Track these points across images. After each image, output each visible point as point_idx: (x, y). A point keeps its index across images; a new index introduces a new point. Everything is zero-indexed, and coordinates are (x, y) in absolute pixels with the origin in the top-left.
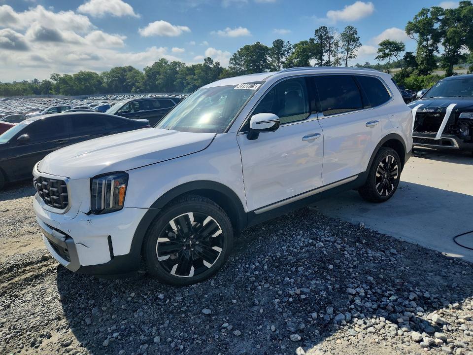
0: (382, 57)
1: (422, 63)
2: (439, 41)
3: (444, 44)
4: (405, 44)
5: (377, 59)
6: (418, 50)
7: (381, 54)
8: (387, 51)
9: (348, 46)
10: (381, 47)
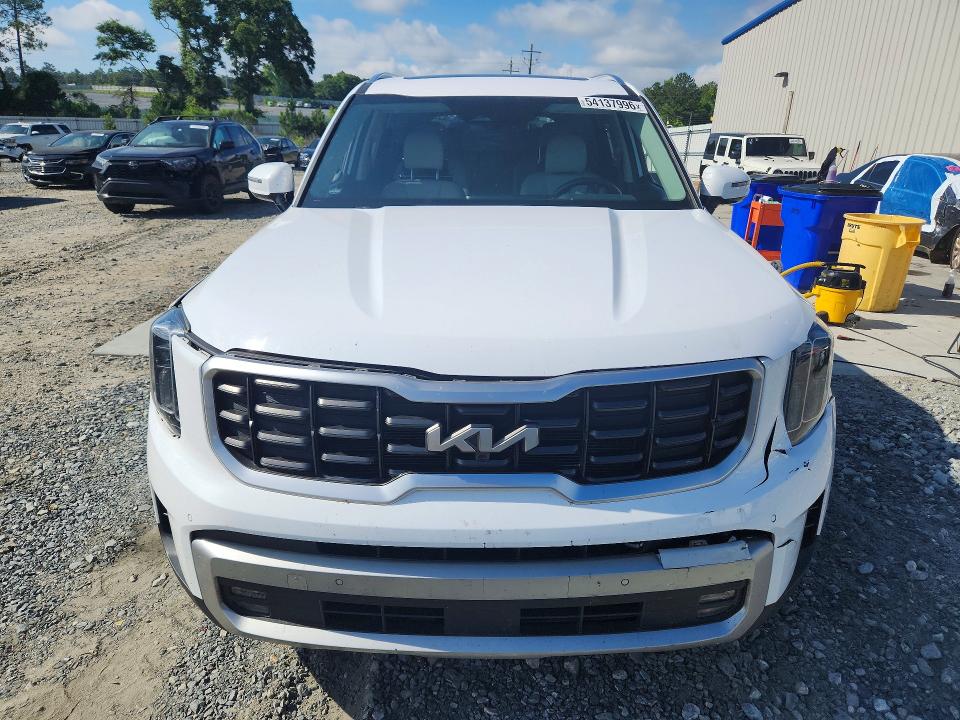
0: (110, 58)
1: (198, 83)
2: (220, 44)
3: (228, 51)
4: (153, 38)
5: (99, 61)
6: (184, 55)
7: (106, 49)
8: (118, 46)
9: (16, 17)
10: (103, 35)
